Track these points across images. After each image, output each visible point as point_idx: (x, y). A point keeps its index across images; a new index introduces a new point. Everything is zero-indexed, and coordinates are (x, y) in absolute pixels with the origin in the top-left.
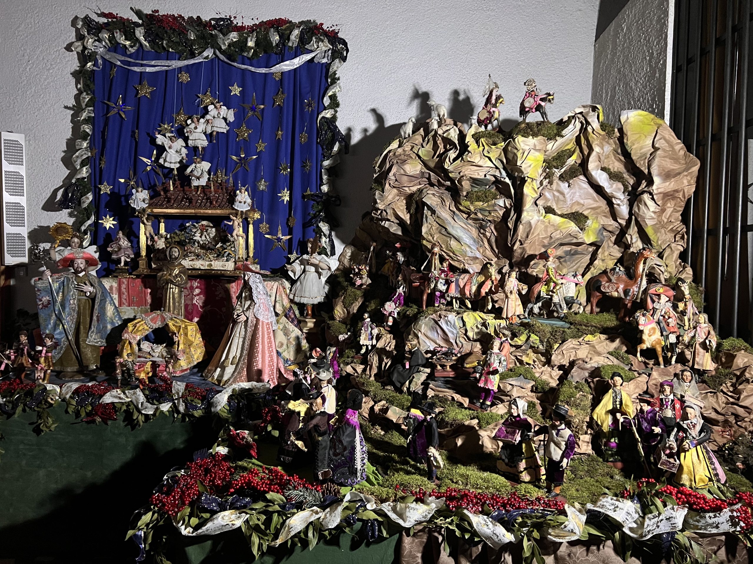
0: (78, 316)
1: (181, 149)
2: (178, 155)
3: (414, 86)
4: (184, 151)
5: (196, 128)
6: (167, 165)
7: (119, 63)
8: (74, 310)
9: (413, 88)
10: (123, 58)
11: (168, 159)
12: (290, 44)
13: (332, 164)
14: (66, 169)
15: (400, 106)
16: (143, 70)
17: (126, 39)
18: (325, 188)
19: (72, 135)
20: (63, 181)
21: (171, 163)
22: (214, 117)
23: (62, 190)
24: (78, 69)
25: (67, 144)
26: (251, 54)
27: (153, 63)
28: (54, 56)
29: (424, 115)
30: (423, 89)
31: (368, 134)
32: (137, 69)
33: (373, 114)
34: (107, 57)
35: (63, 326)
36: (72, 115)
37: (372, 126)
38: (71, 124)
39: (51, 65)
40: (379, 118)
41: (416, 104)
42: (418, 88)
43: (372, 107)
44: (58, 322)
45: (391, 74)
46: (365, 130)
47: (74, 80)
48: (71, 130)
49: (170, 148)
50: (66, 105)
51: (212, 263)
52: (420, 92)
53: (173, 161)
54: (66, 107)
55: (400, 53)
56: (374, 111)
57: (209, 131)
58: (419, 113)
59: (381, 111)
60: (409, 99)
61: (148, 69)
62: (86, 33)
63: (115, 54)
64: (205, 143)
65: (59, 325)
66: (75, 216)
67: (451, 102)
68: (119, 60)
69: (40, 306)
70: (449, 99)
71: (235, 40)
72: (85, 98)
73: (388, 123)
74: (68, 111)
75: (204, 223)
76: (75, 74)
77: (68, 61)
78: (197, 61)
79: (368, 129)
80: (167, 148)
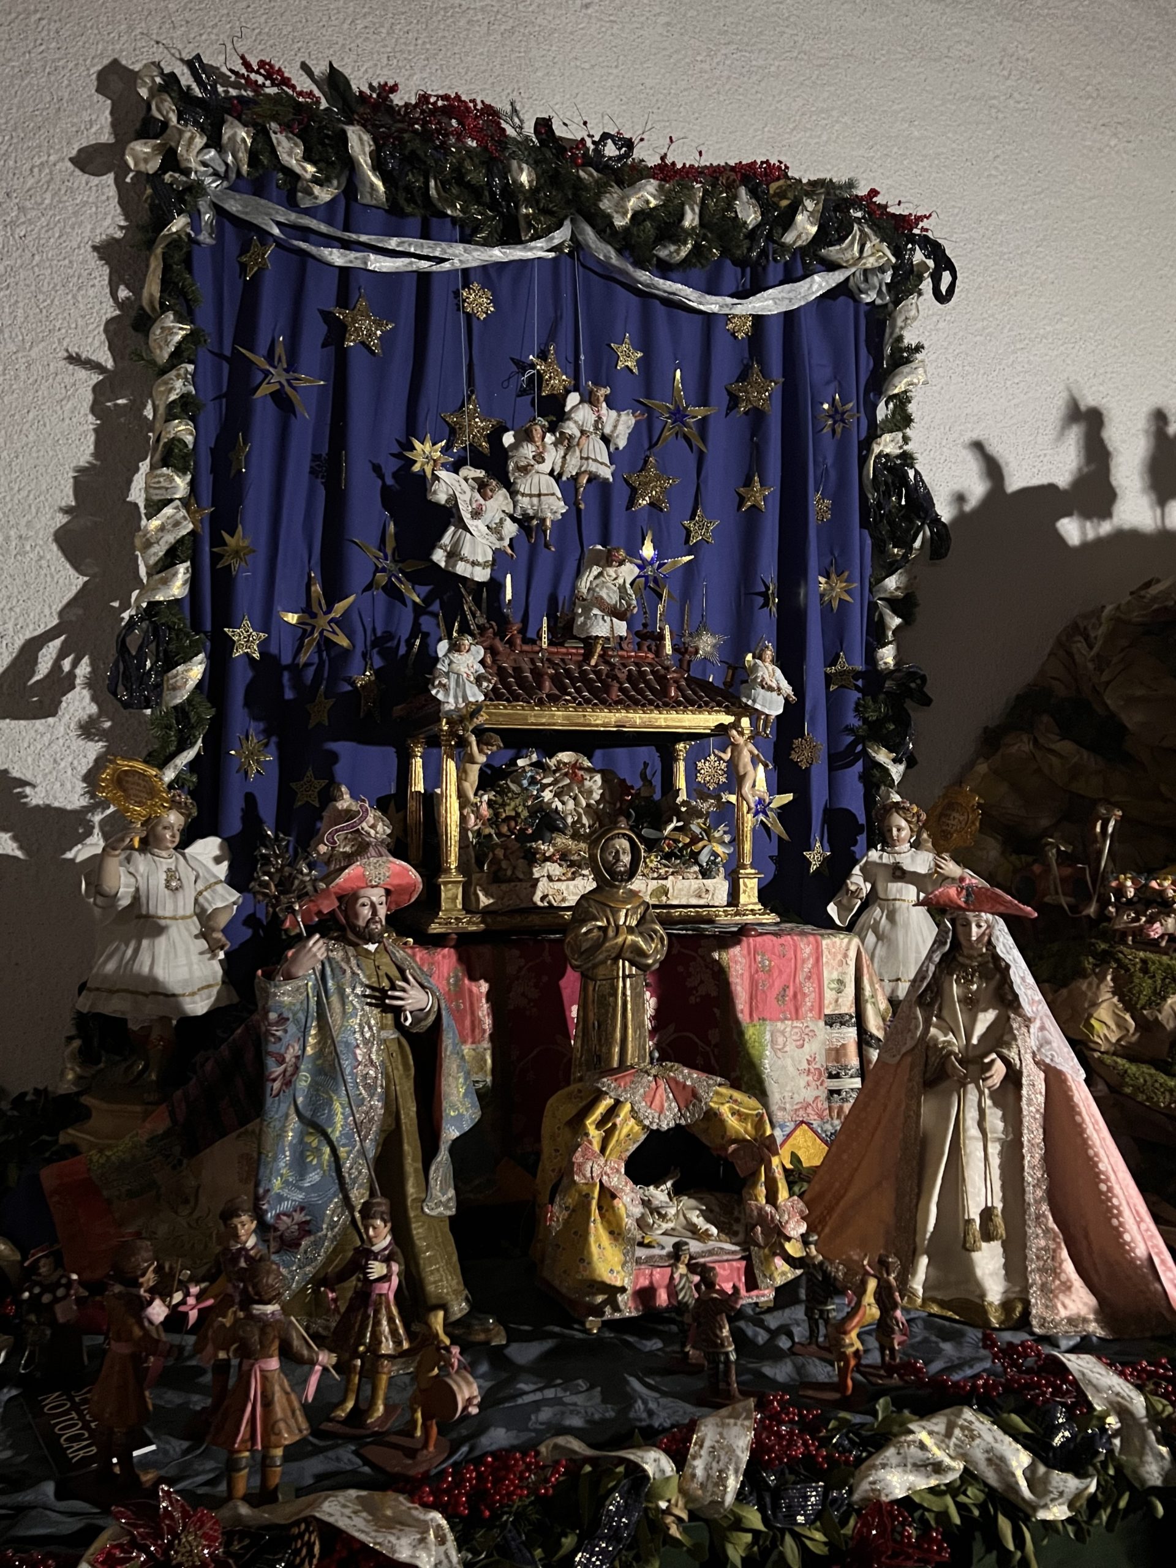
0: (386, 1106)
1: (501, 521)
2: (493, 538)
3: (1069, 390)
4: (510, 529)
5: (539, 458)
6: (461, 569)
7: (276, 231)
8: (371, 1089)
9: (1065, 395)
10: (293, 217)
11: (466, 551)
12: (789, 238)
13: (906, 588)
14: (72, 572)
15: (1040, 439)
16: (358, 264)
17: (308, 158)
18: (887, 655)
19: (96, 454)
20: (61, 614)
21: (474, 564)
22: (583, 432)
23: (57, 643)
24: (119, 234)
25: (79, 486)
26: (684, 253)
27: (393, 243)
28: (31, 182)
29: (1093, 467)
30: (1089, 399)
31: (968, 508)
32: (337, 257)
33: (979, 456)
34: (233, 206)
35: (334, 1151)
36: (96, 389)
37: (977, 489)
38: (91, 418)
39: (22, 209)
40: (993, 469)
41: (1075, 435)
42: (1077, 396)
43: (975, 436)
44: (314, 1141)
45: (1014, 352)
46: (960, 498)
47: (106, 270)
48: (92, 438)
49: (476, 514)
50: (73, 350)
51: (669, 883)
52: (1083, 408)
53: (481, 560)
54: (74, 360)
55: (1032, 300)
56: (978, 446)
57: (571, 469)
58: (1083, 461)
59: (996, 448)
60: (1059, 424)
61: (379, 264)
62: (173, 118)
63: (263, 201)
64: (561, 507)
65: (318, 1152)
66: (103, 735)
67: (1152, 439)
68: (279, 224)
69: (277, 1085)
70: (1147, 431)
71: (653, 203)
72: (170, 332)
73: (1015, 482)
74: (82, 374)
75: (566, 756)
76: (106, 251)
77: (85, 203)
78: (529, 255)
79: (968, 495)
80: (466, 516)
